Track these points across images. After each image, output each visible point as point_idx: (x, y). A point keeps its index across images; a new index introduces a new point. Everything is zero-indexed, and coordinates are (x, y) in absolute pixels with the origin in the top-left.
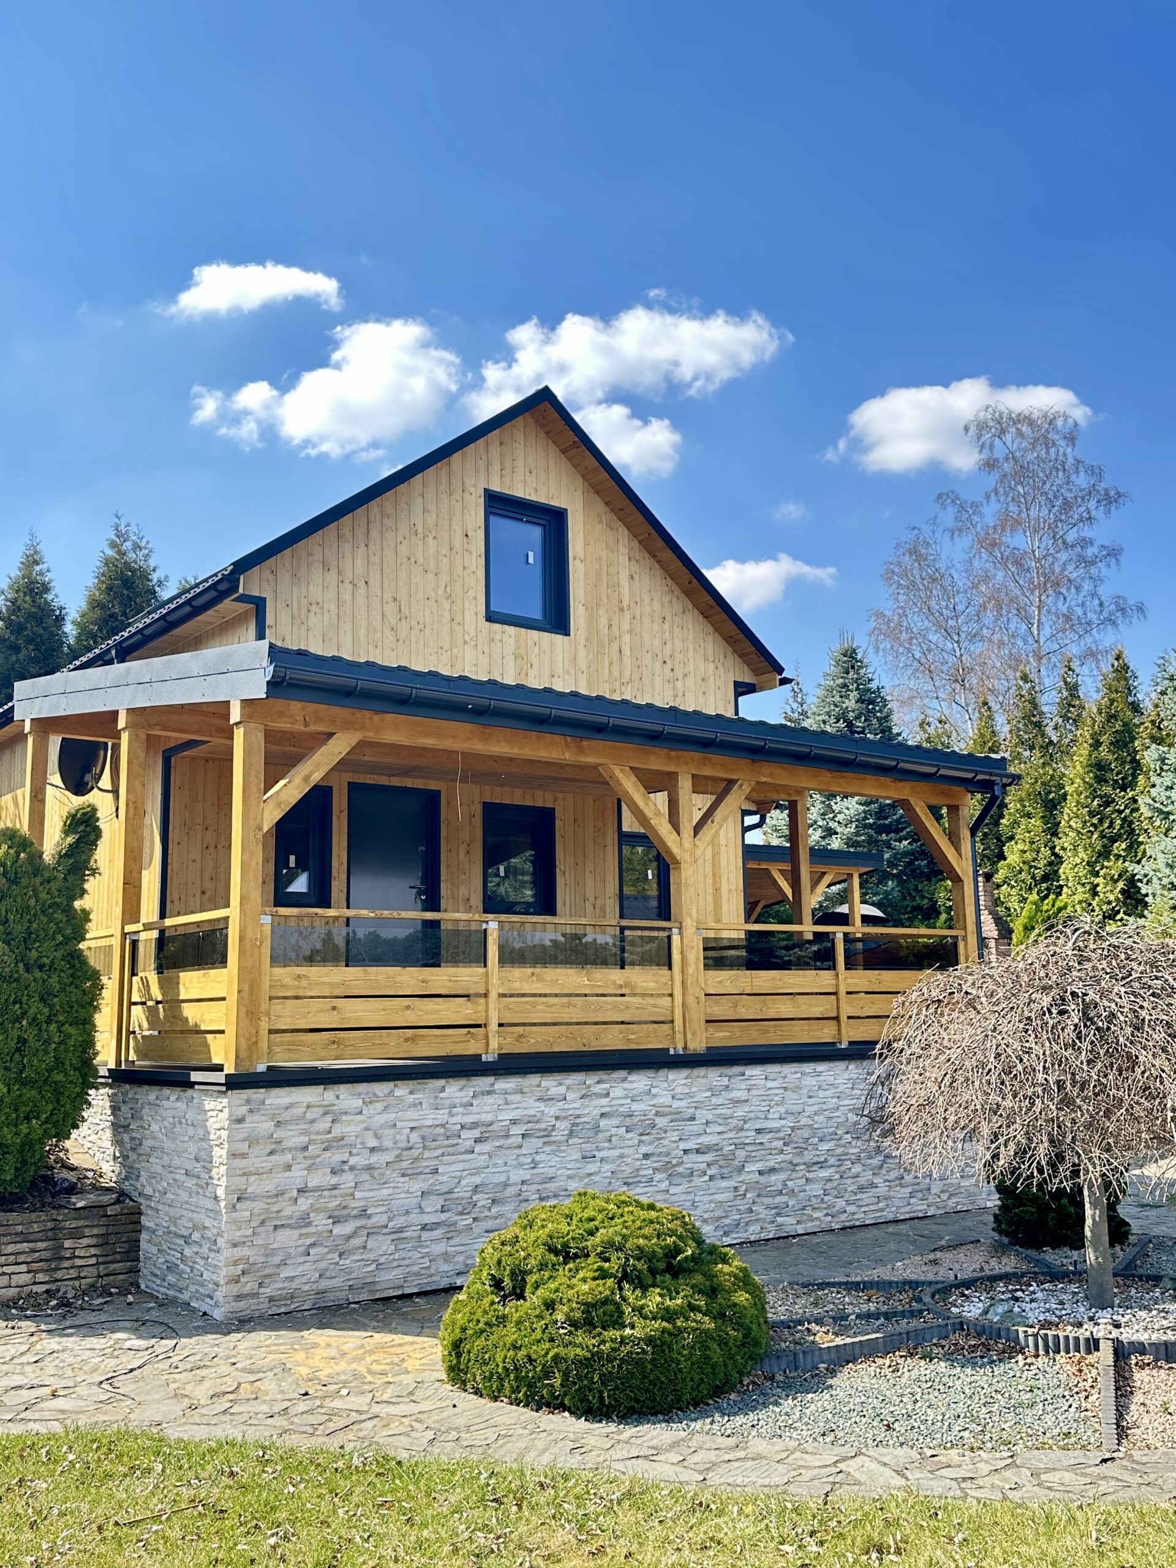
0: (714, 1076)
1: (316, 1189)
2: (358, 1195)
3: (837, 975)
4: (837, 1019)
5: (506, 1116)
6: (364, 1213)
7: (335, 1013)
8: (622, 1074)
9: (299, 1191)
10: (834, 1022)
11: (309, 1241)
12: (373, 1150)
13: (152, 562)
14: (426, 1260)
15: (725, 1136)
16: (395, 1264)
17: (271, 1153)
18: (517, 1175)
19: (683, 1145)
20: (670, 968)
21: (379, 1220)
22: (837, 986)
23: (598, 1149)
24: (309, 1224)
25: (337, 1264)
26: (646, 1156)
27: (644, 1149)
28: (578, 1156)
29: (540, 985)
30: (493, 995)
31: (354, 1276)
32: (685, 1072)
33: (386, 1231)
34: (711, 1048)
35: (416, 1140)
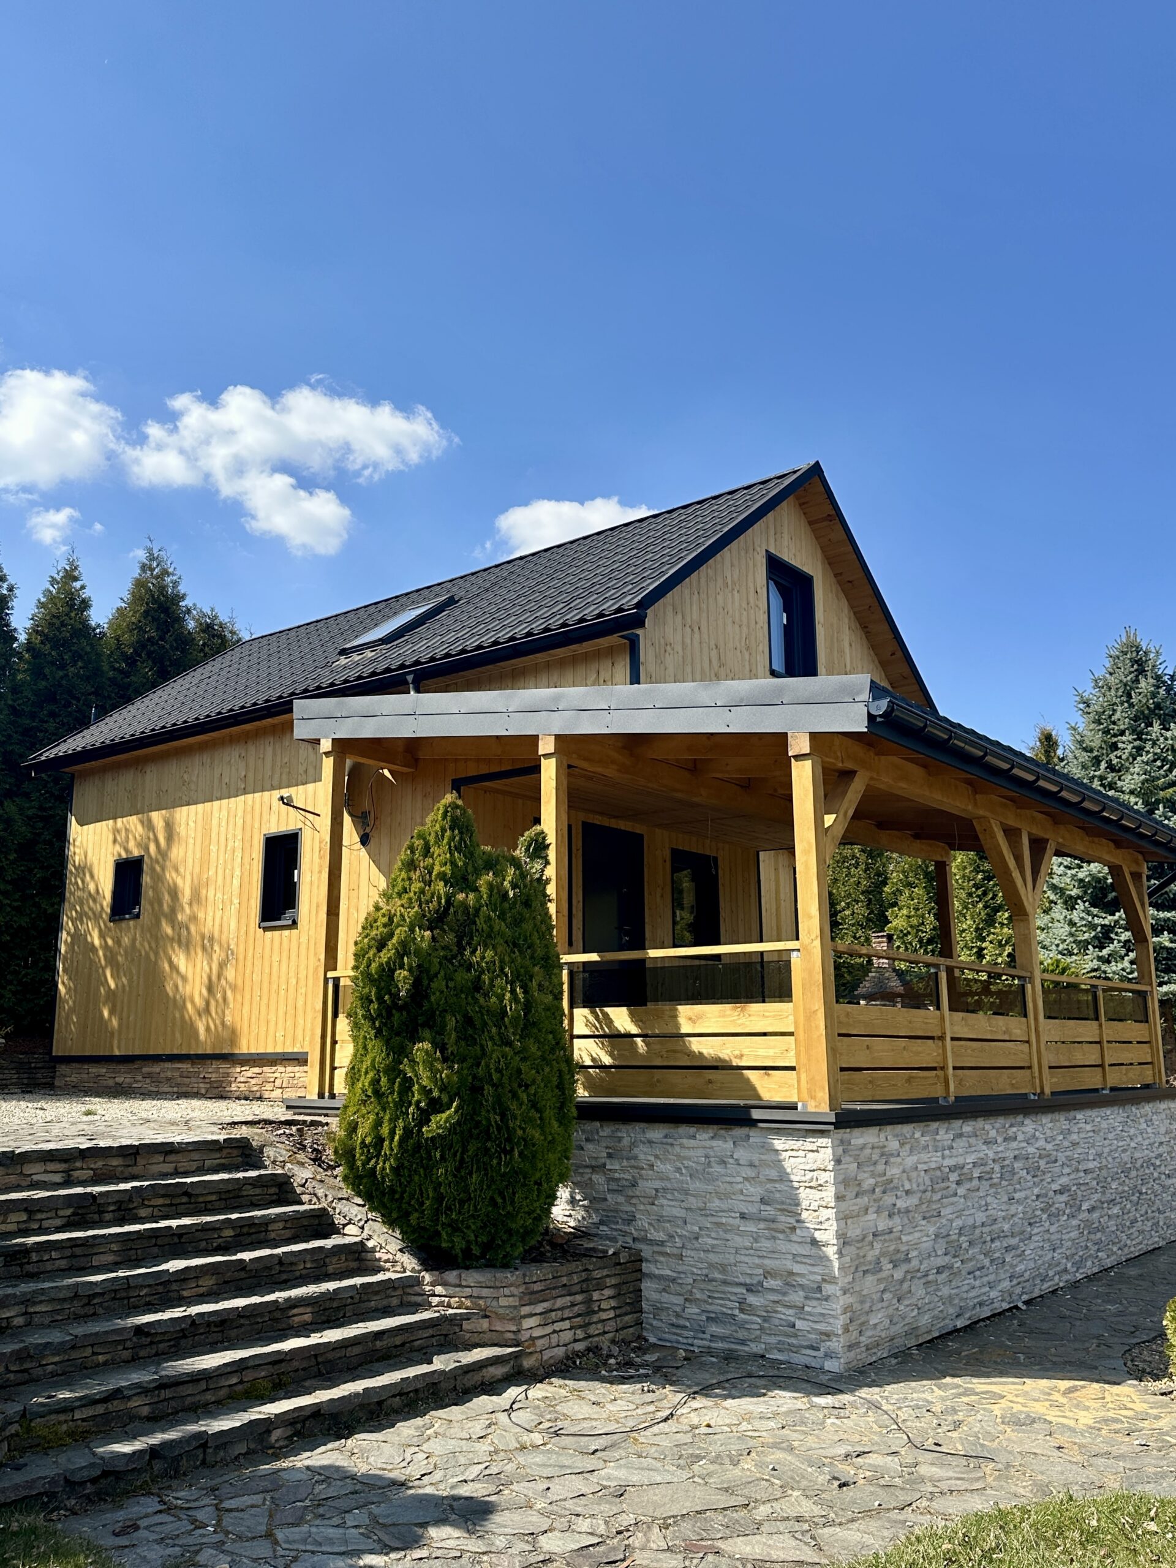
0: (1061, 1121)
1: (883, 1233)
2: (904, 1238)
3: (1101, 1025)
4: (1102, 1066)
5: (970, 1159)
6: (908, 1260)
7: (868, 1052)
8: (1020, 1118)
9: (874, 1235)
10: (1100, 1069)
11: (882, 1287)
12: (907, 1192)
13: (182, 589)
14: (940, 1304)
15: (1072, 1177)
16: (927, 1307)
17: (857, 1196)
18: (981, 1217)
19: (1056, 1187)
20: (1025, 1016)
21: (915, 1263)
22: (1101, 1035)
23: (1015, 1191)
24: (881, 1270)
25: (897, 1309)
26: (1038, 1196)
27: (1036, 1191)
28: (1005, 1199)
29: (966, 1029)
30: (948, 1039)
31: (907, 1321)
32: (1050, 1116)
33: (919, 1275)
34: (1052, 1093)
35: (928, 1182)
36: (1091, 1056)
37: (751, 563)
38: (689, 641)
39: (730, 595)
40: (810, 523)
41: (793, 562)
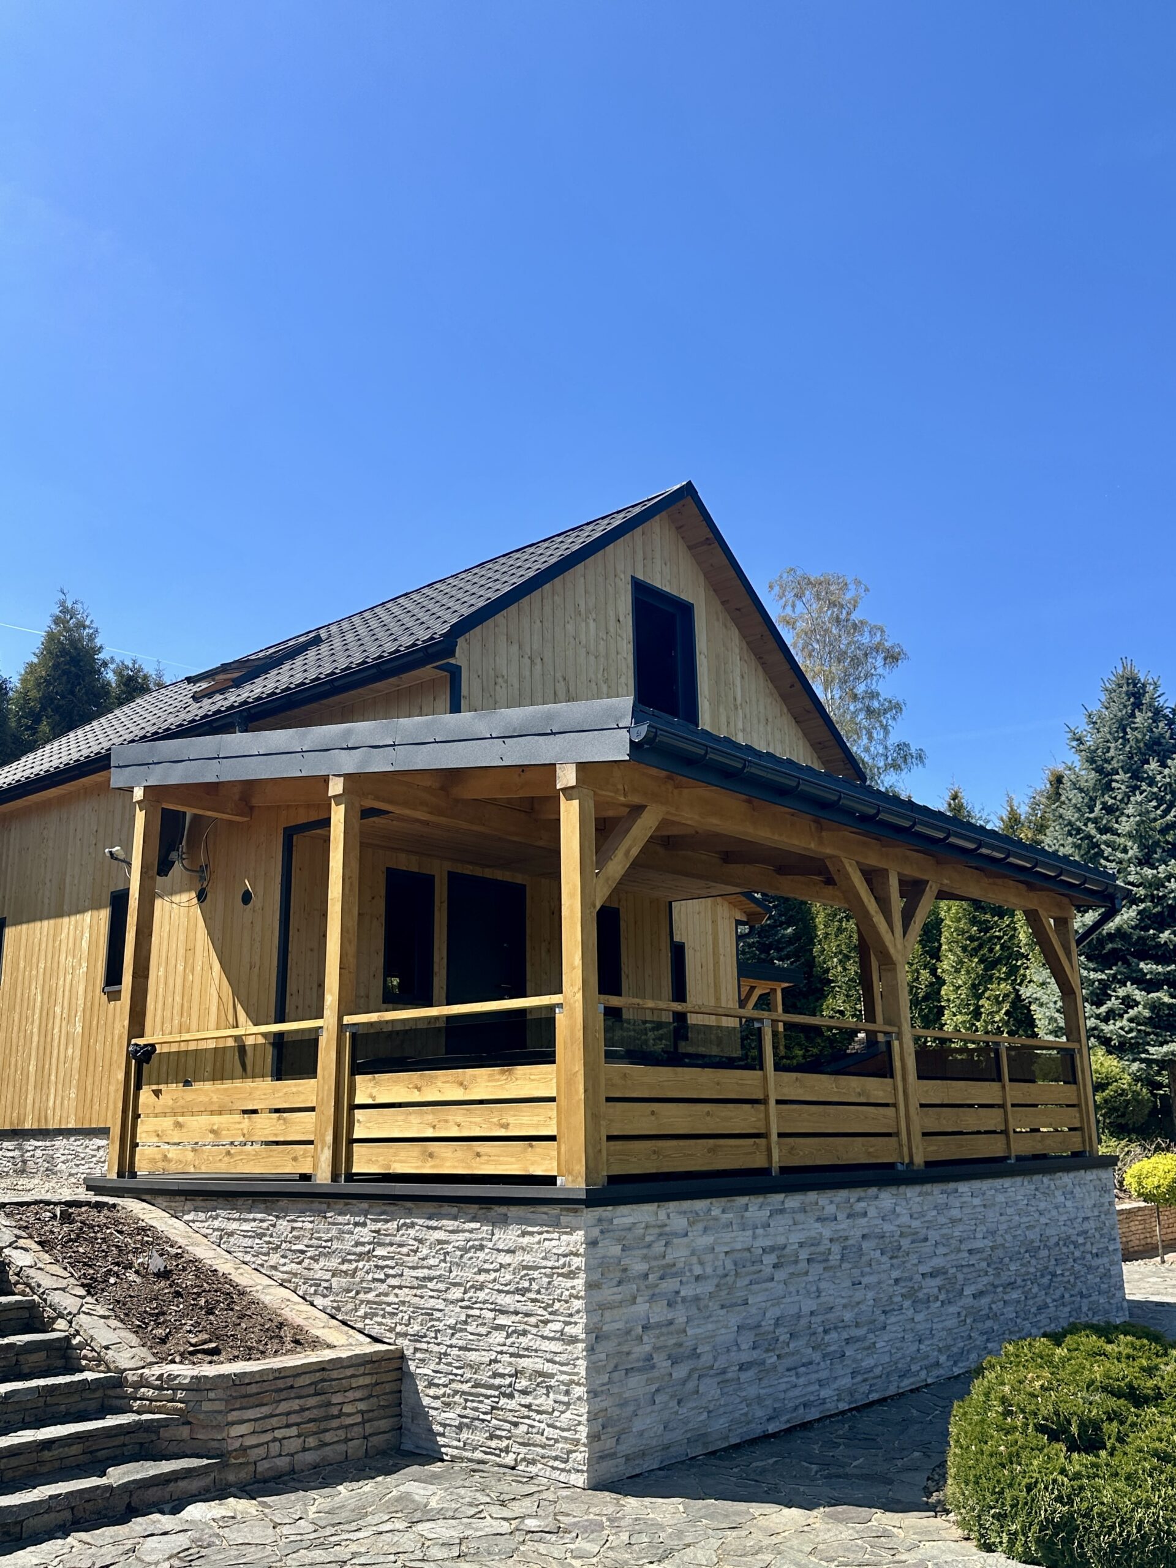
0: (936, 1193)
1: (659, 1325)
2: (690, 1332)
3: (1004, 1087)
4: (1005, 1132)
5: (795, 1238)
6: (695, 1354)
7: (653, 1118)
8: (873, 1191)
9: (644, 1328)
11: (654, 1388)
12: (698, 1278)
14: (744, 1405)
15: (949, 1258)
16: (722, 1410)
17: (620, 1283)
18: (808, 1305)
19: (923, 1269)
20: (892, 1076)
21: (706, 1360)
23: (863, 1274)
24: (653, 1367)
25: (676, 1413)
26: (897, 1281)
27: (895, 1274)
28: (848, 1283)
29: (801, 1091)
30: (772, 1102)
31: (690, 1426)
32: (918, 1189)
33: (712, 1372)
34: (928, 1164)
35: (730, 1266)
36: (992, 1120)
37: (611, 590)
38: (528, 673)
39: (583, 624)
40: (690, 548)
41: (667, 589)
